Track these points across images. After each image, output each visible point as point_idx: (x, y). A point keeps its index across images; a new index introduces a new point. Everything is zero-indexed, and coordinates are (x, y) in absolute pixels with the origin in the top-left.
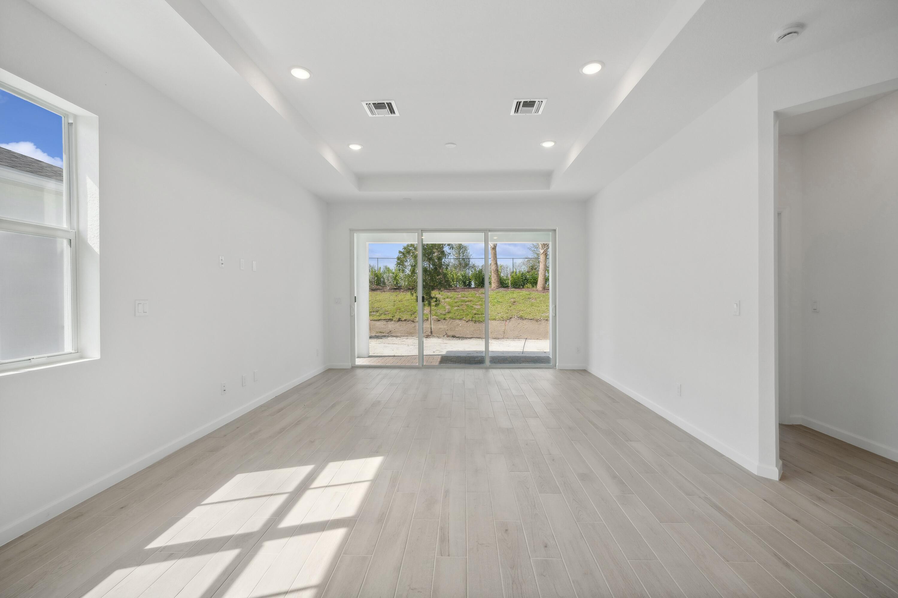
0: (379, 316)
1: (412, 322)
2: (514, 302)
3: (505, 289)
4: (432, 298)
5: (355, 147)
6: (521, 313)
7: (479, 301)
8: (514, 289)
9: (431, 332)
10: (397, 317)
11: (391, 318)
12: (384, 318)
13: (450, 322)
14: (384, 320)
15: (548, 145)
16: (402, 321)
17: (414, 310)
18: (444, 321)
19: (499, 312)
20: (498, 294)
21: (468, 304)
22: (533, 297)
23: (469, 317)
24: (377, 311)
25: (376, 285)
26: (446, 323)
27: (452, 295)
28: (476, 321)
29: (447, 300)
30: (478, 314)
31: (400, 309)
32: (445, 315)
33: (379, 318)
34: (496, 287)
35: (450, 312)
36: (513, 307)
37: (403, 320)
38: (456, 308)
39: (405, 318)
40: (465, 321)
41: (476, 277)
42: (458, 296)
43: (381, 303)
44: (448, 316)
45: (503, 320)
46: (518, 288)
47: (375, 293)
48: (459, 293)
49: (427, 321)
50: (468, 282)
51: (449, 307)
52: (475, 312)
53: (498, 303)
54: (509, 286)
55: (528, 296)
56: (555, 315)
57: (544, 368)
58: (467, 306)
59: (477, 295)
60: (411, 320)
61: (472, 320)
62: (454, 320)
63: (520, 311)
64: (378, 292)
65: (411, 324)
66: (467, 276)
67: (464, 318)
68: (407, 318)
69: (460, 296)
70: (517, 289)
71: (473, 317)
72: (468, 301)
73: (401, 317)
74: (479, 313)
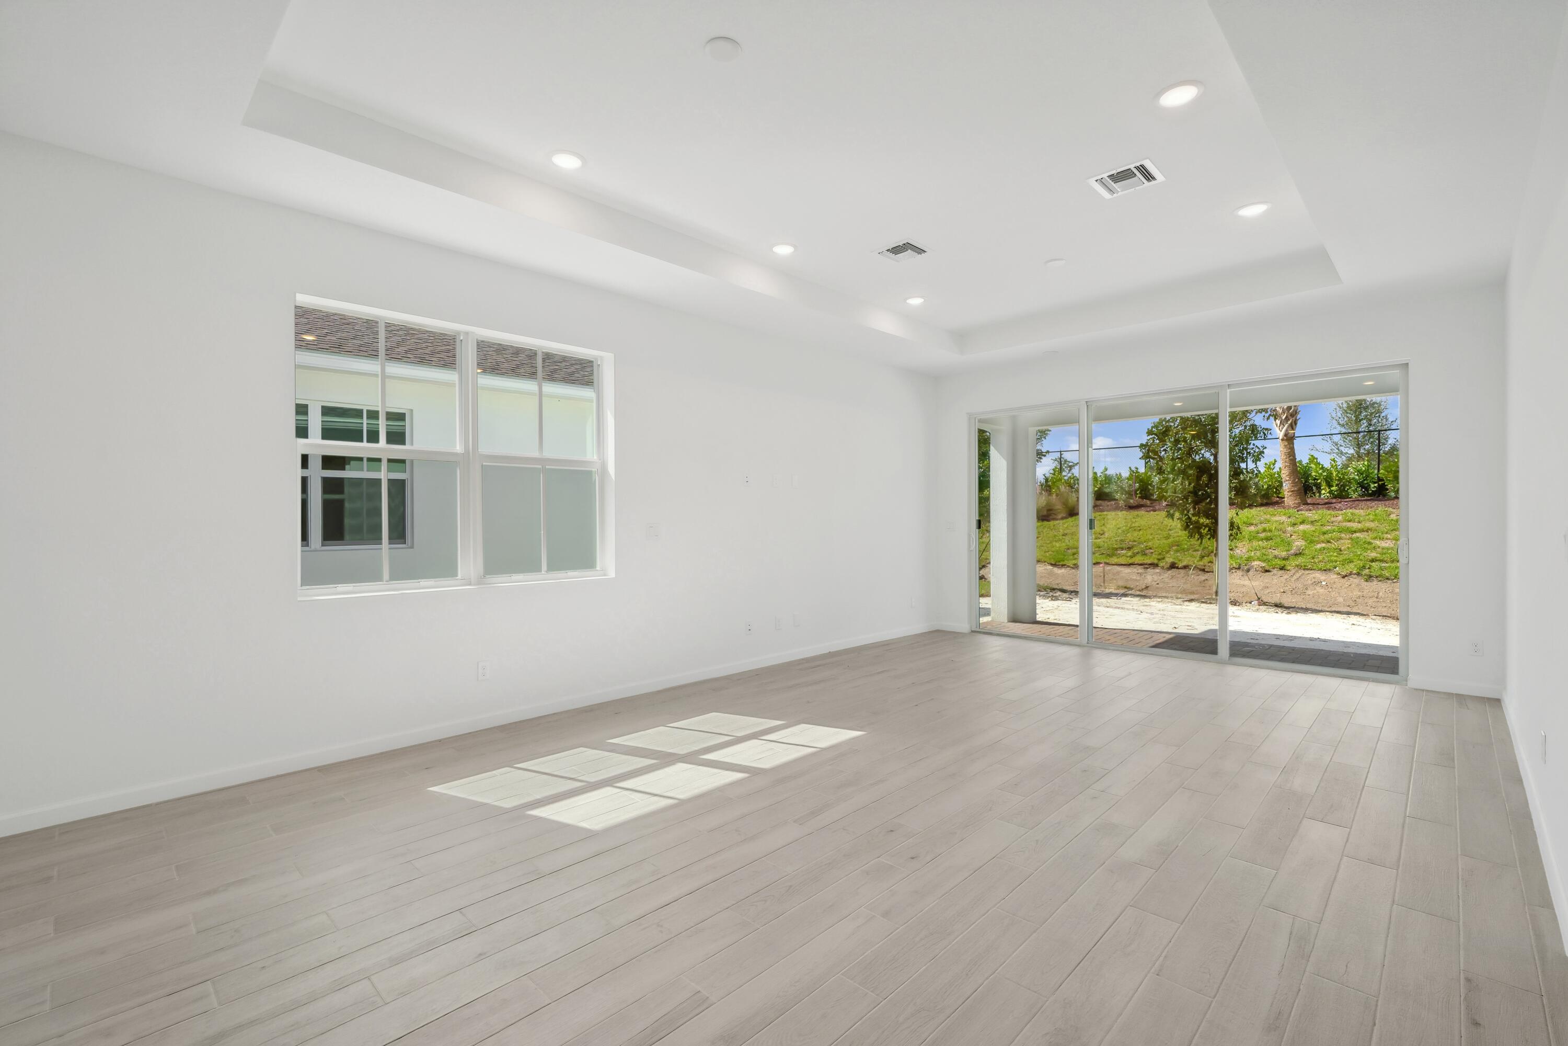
0: (1131, 557)
5: (916, 301)
10: (1169, 560)
11: (1156, 561)
12: (1140, 562)
13: (1298, 575)
14: (1141, 565)
16: (1177, 568)
21: (1358, 538)
23: (1352, 568)
24: (1129, 549)
25: (1140, 497)
26: (1286, 577)
27: (1316, 517)
28: (1371, 576)
29: (1302, 527)
30: (1380, 560)
31: (1178, 546)
33: (1130, 561)
35: (1300, 554)
37: (1180, 566)
39: (1184, 563)
40: (1339, 574)
43: (1141, 532)
47: (1135, 513)
48: (1340, 512)
49: (1236, 570)
50: (1376, 485)
51: (1303, 543)
52: (1373, 555)
58: (1356, 542)
59: (1392, 516)
60: (1199, 567)
61: (1358, 574)
62: (1307, 572)
64: (1142, 512)
66: (1373, 472)
67: (1337, 568)
69: (1340, 518)
71: (1364, 567)
72: (1362, 531)
74: (1385, 557)
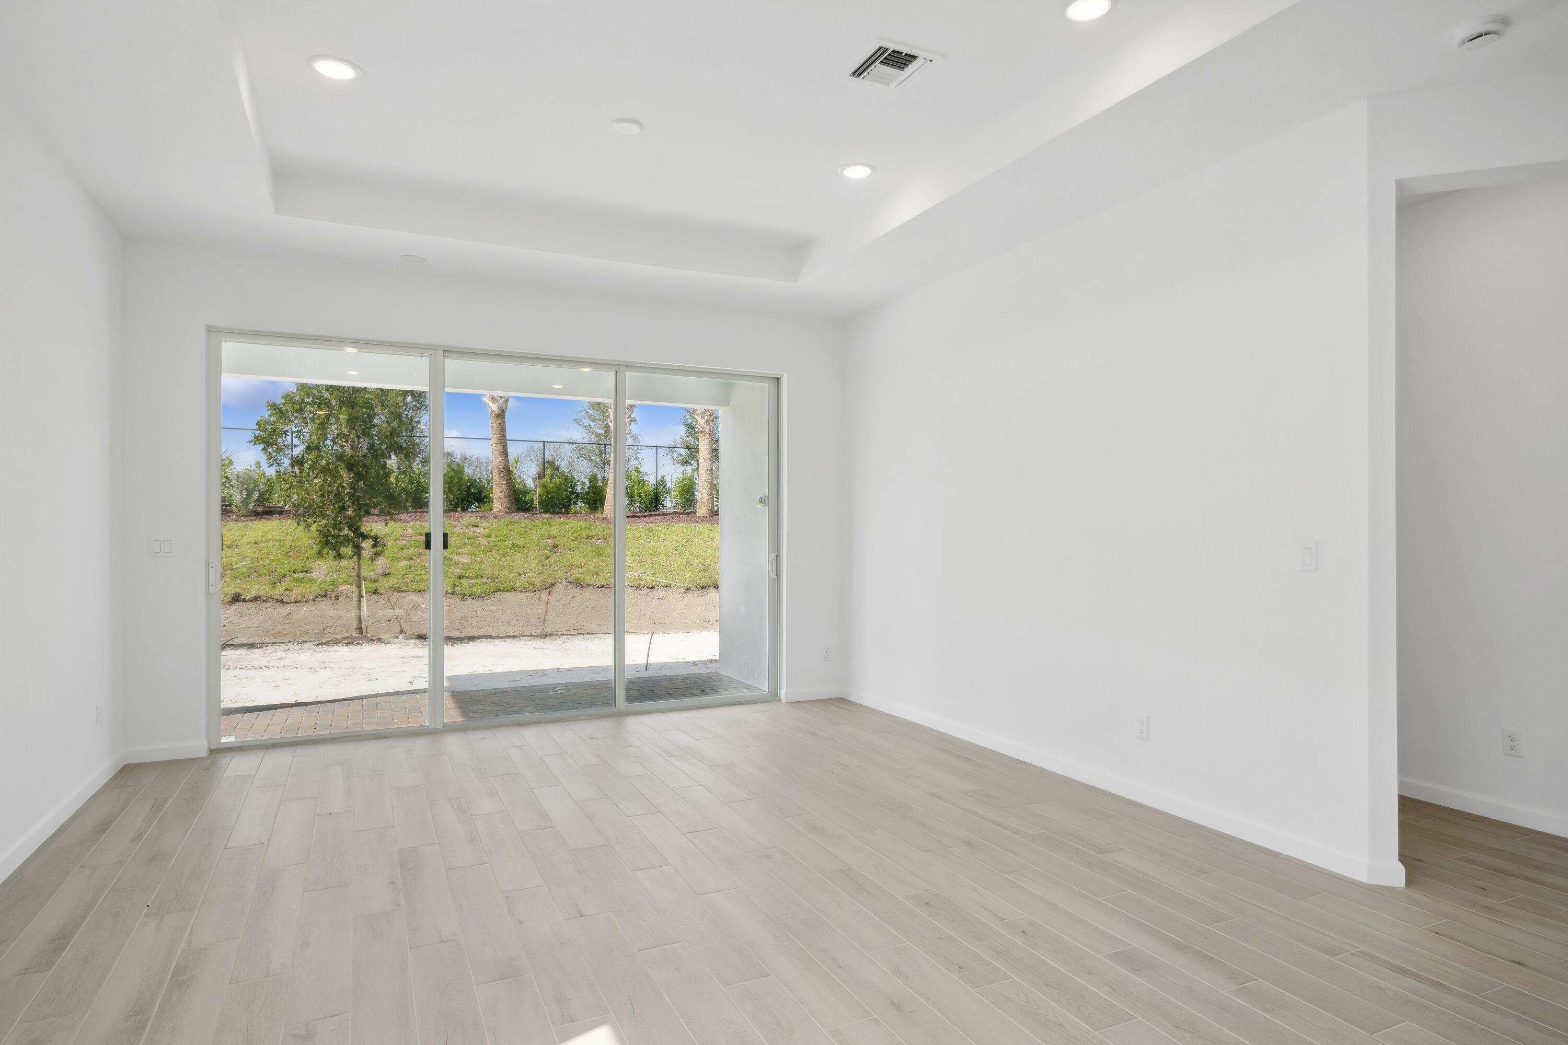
1: (278, 604)
2: (555, 546)
3: (527, 515)
4: (364, 536)
6: (575, 574)
7: (465, 544)
8: (548, 515)
9: (360, 629)
13: (393, 599)
15: (857, 173)
16: (244, 600)
17: (279, 570)
18: (375, 597)
19: (521, 571)
20: (510, 527)
22: (598, 535)
28: (464, 595)
30: (467, 577)
32: (375, 581)
34: (504, 510)
36: (554, 558)
38: (404, 563)
39: (254, 593)
41: (452, 485)
42: (405, 532)
44: (385, 584)
45: (535, 591)
46: (558, 513)
49: (323, 598)
52: (458, 571)
53: (516, 548)
54: (536, 508)
55: (588, 532)
56: (777, 575)
57: (754, 701)
59: (456, 529)
60: (276, 597)
61: (453, 594)
62: (404, 594)
63: (572, 567)
65: (276, 609)
68: (261, 593)
70: (557, 516)
71: (455, 586)
73: (241, 592)
74: (470, 573)
